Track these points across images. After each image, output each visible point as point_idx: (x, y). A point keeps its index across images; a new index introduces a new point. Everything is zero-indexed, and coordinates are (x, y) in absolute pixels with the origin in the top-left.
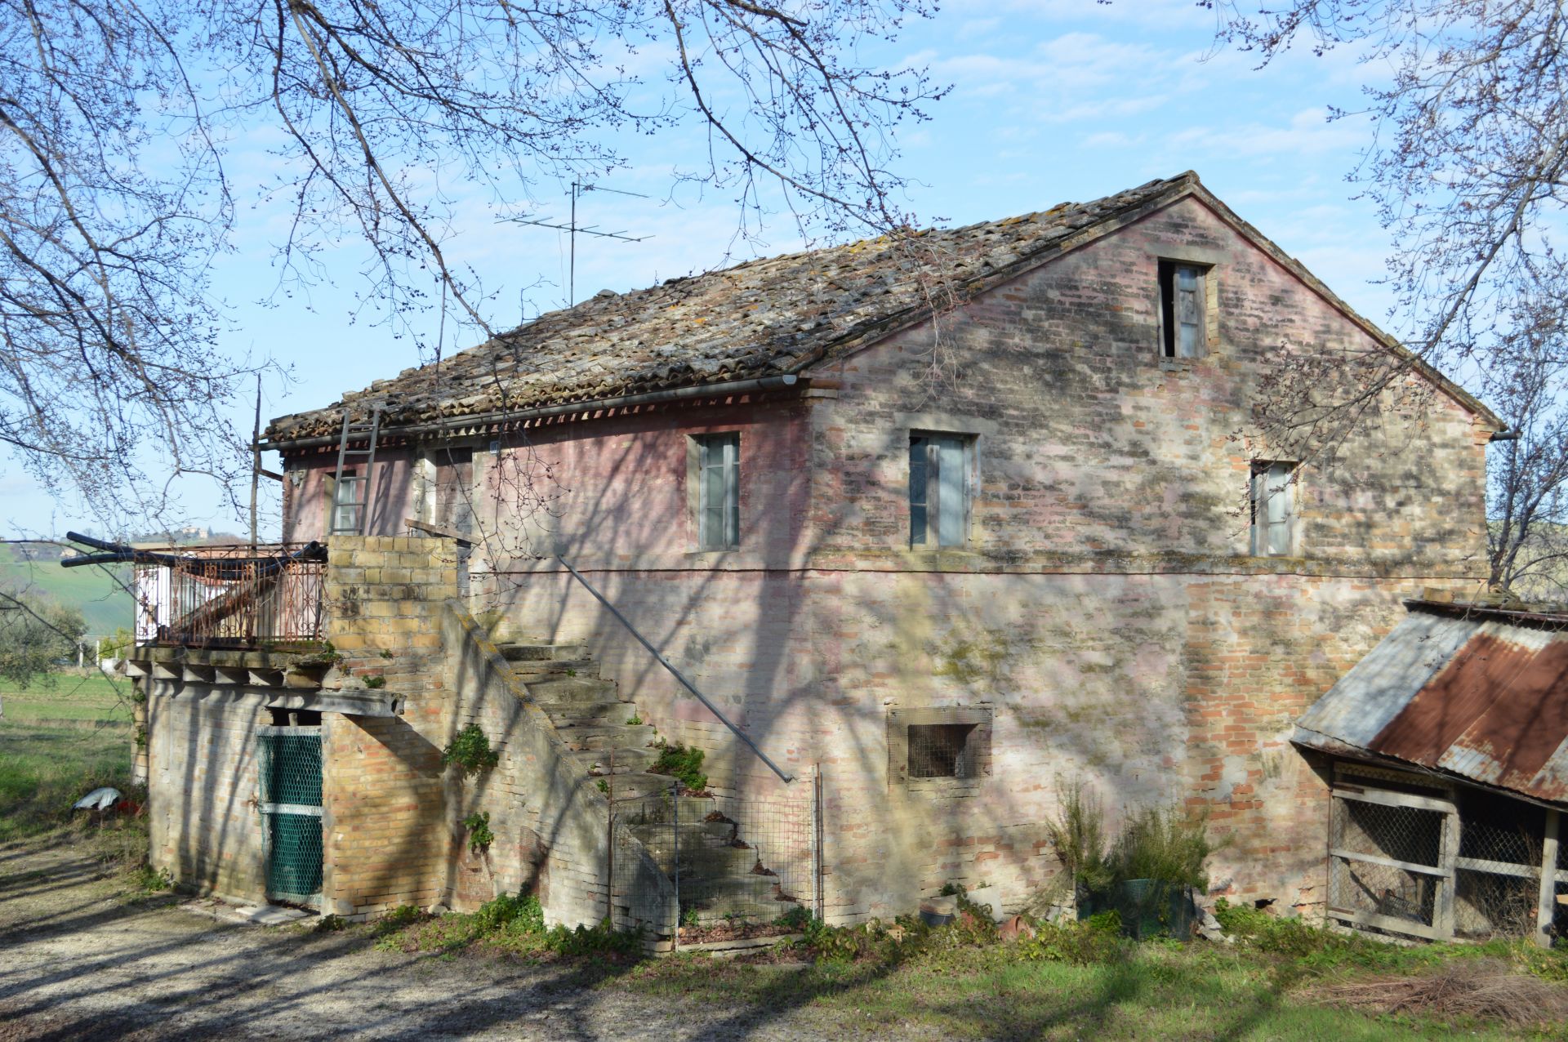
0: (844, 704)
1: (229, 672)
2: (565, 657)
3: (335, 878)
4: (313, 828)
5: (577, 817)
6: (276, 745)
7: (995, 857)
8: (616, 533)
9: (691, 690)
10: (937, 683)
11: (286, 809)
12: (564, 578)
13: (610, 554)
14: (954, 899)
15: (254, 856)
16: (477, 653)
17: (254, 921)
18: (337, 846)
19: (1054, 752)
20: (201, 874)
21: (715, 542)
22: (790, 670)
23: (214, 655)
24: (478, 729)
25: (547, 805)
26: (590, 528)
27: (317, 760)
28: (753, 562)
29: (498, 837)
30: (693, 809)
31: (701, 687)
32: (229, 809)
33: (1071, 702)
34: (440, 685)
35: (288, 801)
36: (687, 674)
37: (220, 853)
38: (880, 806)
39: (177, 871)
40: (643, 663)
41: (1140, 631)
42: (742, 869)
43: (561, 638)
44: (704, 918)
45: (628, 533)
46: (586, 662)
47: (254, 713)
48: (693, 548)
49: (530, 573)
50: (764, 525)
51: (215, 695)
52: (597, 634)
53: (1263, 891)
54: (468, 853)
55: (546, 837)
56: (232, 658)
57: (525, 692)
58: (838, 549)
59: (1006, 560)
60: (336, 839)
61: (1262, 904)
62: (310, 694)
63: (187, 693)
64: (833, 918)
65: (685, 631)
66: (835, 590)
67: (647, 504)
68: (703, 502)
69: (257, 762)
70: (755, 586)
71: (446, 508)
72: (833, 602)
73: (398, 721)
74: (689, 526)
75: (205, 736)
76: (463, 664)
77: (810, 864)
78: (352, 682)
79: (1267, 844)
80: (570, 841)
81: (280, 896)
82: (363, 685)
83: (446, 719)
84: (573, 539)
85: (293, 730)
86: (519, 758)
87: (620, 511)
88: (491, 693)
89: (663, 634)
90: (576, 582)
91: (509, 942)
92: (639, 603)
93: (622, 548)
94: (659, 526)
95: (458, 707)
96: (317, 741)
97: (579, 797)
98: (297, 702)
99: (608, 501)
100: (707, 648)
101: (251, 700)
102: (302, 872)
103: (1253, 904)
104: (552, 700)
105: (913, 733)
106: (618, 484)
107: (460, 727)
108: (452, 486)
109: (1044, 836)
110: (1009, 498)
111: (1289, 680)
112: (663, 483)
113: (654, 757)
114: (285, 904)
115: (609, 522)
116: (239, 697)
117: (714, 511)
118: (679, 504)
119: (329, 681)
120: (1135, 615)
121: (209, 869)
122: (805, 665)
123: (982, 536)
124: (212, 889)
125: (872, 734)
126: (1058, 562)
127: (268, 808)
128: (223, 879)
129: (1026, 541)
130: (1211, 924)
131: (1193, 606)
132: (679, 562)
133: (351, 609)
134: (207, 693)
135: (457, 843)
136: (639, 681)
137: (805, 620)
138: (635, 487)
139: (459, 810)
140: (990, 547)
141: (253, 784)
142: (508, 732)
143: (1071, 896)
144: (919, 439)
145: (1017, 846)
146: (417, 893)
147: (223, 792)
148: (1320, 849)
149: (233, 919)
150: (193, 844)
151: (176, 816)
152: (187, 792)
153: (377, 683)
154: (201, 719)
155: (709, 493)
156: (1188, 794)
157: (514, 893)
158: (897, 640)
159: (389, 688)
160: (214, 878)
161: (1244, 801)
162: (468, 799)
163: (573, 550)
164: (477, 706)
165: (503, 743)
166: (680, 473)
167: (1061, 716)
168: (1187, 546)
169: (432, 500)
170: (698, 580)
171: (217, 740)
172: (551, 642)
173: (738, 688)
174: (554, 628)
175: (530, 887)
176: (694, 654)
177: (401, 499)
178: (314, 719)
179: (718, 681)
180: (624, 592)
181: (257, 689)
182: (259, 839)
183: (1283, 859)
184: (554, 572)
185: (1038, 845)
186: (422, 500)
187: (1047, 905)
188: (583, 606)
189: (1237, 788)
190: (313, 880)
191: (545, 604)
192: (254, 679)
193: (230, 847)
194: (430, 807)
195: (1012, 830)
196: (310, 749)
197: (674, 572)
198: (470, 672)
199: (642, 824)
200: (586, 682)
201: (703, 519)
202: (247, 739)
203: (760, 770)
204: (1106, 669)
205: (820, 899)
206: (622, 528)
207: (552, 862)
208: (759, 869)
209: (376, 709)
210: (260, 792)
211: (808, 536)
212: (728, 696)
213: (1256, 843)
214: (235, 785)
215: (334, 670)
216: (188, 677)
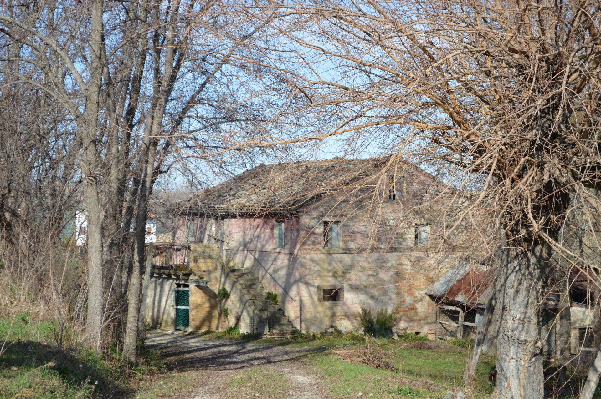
0: (307, 284)
1: (166, 275)
2: (246, 271)
3: (192, 323)
4: (187, 312)
5: (246, 308)
6: (177, 292)
7: (344, 319)
8: (257, 242)
9: (275, 280)
10: (330, 279)
11: (179, 307)
12: (246, 252)
13: (256, 246)
14: (333, 328)
15: (172, 319)
16: (225, 271)
17: (172, 333)
18: (192, 316)
19: (360, 295)
20: (157, 323)
21: (280, 246)
22: (295, 276)
23: (162, 271)
24: (225, 289)
25: (240, 306)
26: (252, 240)
27: (188, 296)
28: (287, 251)
29: (230, 313)
30: (274, 307)
31: (276, 279)
32: (165, 307)
33: (364, 283)
34: (216, 278)
35: (180, 305)
36: (273, 276)
37: (163, 318)
38: (315, 307)
39: (151, 323)
40: (264, 273)
41: (383, 266)
42: (284, 321)
43: (245, 266)
44: (274, 331)
45: (260, 242)
46: (251, 272)
47: (172, 284)
48: (275, 247)
49: (238, 250)
50: (290, 243)
51: (161, 280)
52: (253, 266)
53: (417, 330)
54: (223, 317)
55: (240, 313)
56: (167, 271)
57: (235, 280)
58: (305, 249)
59: (347, 250)
60: (192, 314)
61: (417, 333)
62: (186, 280)
63: (153, 279)
64: (304, 332)
65: (273, 266)
66: (305, 258)
67: (265, 235)
68: (278, 236)
69: (173, 296)
70: (287, 257)
71: (217, 231)
72: (304, 261)
73: (207, 287)
74: (274, 242)
75: (158, 290)
76: (221, 274)
77: (299, 320)
78: (197, 278)
79: (418, 318)
80: (245, 314)
81: (178, 328)
82: (198, 278)
83: (218, 286)
84: (248, 243)
85: (181, 289)
86: (234, 296)
87: (259, 237)
88: (228, 281)
89: (268, 266)
90: (249, 253)
91: (232, 336)
92: (263, 259)
93: (259, 245)
94: (267, 241)
95: (220, 283)
96: (188, 291)
97: (247, 304)
98: (183, 282)
99: (256, 234)
100: (278, 270)
101: (171, 281)
102: (184, 321)
103: (414, 334)
104: (242, 282)
105: (324, 290)
106: (258, 230)
107: (221, 288)
108: (219, 227)
109: (358, 314)
110: (349, 236)
111: (425, 278)
112: (268, 231)
113: (265, 296)
114: (179, 330)
115: (256, 239)
116: (168, 280)
117: (280, 238)
118: (272, 237)
119: (191, 277)
120: (382, 263)
121: (159, 322)
122: (297, 275)
123: (341, 244)
124: (160, 327)
125: (313, 290)
126: (360, 251)
127: (175, 307)
128: (163, 324)
129: (352, 245)
130: (395, 336)
131: (398, 260)
132: (272, 250)
133: (196, 261)
134: (159, 279)
135: (220, 315)
136: (263, 277)
137: (298, 265)
138: (262, 231)
139: (220, 308)
140: (344, 247)
141: (172, 301)
142: (232, 289)
143: (363, 329)
144: (326, 223)
145: (350, 317)
146: (210, 326)
147: (163, 303)
148: (434, 320)
149: (167, 333)
150: (155, 316)
151: (151, 310)
152: (154, 303)
153: (201, 278)
154: (157, 286)
155: (279, 234)
156: (396, 306)
157: (233, 326)
158: (320, 269)
159: (205, 279)
160: (161, 324)
161: (412, 308)
162: (222, 305)
163: (248, 245)
164: (224, 283)
165: (230, 292)
166: (272, 229)
167: (362, 287)
168: (396, 245)
169: (214, 229)
170: (276, 254)
171: (162, 291)
172: (243, 267)
173: (284, 280)
174: (243, 264)
175: (237, 324)
176: (276, 271)
177: (205, 229)
178: (187, 286)
179: (279, 278)
180: (259, 256)
181: (173, 279)
182: (173, 314)
183: (422, 322)
184: (243, 250)
185: (356, 317)
186: (211, 229)
187: (357, 331)
188: (250, 259)
189: (410, 304)
190: (187, 324)
191: (241, 258)
192: (173, 277)
193: (165, 317)
194: (213, 307)
195: (349, 313)
196: (187, 293)
197: (270, 252)
198: (223, 275)
199: (262, 310)
200: (251, 278)
201: (277, 240)
202: (170, 291)
203: (288, 299)
204: (373, 275)
205: (301, 328)
206: (259, 241)
207: (241, 319)
208: (289, 321)
209: (201, 284)
210: (173, 303)
211: (298, 246)
212: (282, 281)
213: (415, 318)
214: (166, 302)
215: (192, 275)
216: (155, 275)
